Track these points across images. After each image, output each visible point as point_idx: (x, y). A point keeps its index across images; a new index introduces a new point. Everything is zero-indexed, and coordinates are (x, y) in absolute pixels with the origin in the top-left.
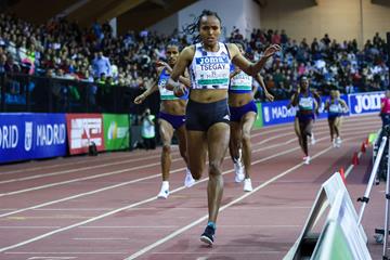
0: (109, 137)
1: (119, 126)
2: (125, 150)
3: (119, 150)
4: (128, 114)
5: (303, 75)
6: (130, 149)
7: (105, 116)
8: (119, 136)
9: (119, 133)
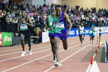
0: (5, 41)
1: (8, 37)
2: (10, 46)
3: (8, 46)
4: (12, 32)
5: (76, 20)
6: (12, 45)
7: (3, 33)
8: (8, 41)
9: (8, 39)
